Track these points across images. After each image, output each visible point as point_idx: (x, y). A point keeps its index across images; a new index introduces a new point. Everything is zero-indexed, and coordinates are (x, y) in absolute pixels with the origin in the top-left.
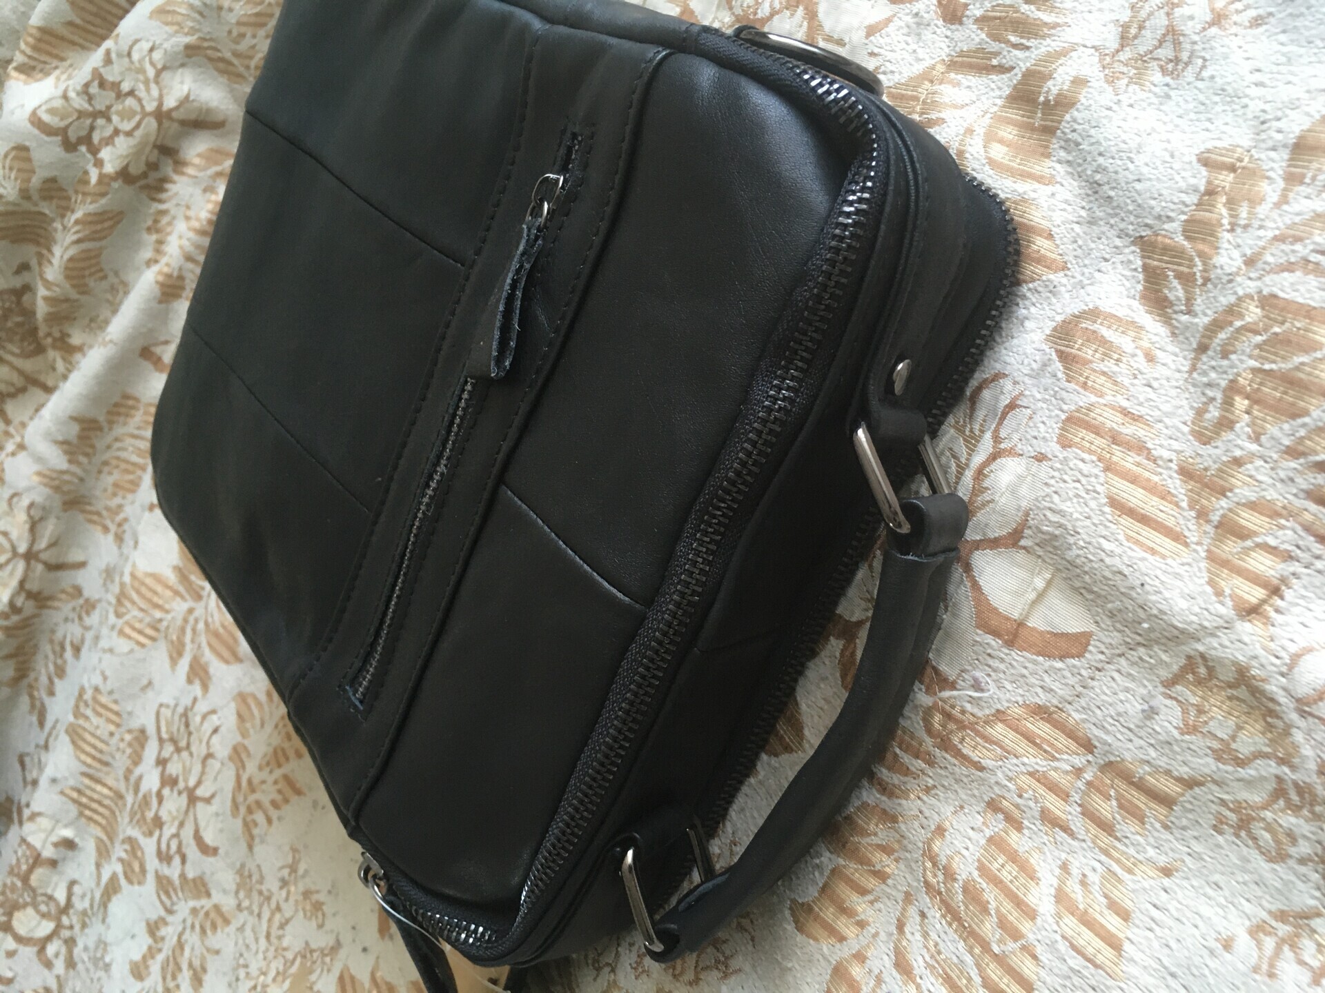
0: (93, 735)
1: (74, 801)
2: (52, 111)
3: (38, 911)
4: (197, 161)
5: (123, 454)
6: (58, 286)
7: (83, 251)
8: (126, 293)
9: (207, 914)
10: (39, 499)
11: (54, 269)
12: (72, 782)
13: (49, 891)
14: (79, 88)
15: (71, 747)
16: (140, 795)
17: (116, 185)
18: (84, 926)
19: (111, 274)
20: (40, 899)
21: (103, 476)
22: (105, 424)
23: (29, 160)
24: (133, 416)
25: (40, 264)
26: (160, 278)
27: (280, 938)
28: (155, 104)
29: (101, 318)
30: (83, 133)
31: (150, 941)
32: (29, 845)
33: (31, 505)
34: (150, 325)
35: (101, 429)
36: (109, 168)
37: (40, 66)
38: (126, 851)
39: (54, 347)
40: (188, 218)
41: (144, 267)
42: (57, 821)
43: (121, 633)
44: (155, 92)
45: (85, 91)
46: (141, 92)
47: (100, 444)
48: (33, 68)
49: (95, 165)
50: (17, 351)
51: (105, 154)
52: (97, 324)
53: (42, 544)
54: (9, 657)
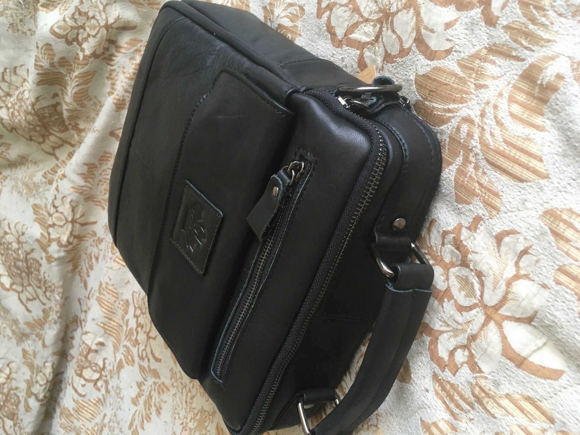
0: (107, 302)
1: (103, 327)
2: (59, 27)
4: (125, 46)
6: (71, 104)
7: (81, 89)
8: (101, 106)
9: (160, 386)
10: (74, 198)
12: (101, 320)
13: (96, 362)
14: (70, 16)
15: (98, 305)
16: (129, 328)
17: (91, 60)
20: (92, 365)
21: (99, 186)
22: (99, 166)
23: (52, 50)
24: (110, 161)
25: (63, 95)
26: (115, 101)
27: (191, 403)
28: (104, 22)
29: (91, 117)
30: (75, 36)
31: (138, 390)
32: (86, 344)
33: (71, 201)
35: (97, 167)
36: (87, 53)
37: (52, 3)
38: (125, 351)
39: (73, 129)
40: (124, 73)
41: (107, 95)
42: (96, 335)
43: (115, 260)
44: (104, 17)
45: (73, 17)
46: (98, 17)
47: (97, 173)
48: (49, 5)
49: (81, 51)
50: (57, 130)
51: (85, 45)
54: (70, 261)
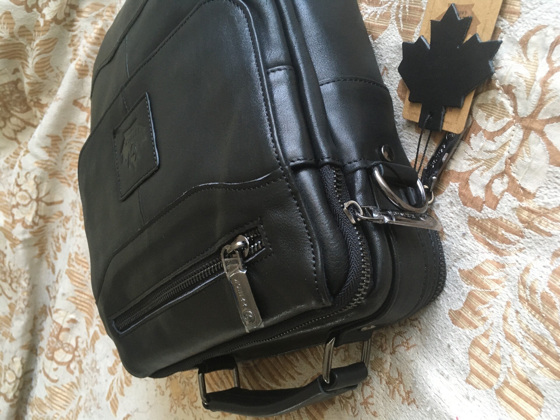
3: (65, 351)
5: (72, 151)
11: (30, 70)
18: (85, 355)
19: (55, 68)
34: (76, 90)
52: (52, 93)
53: (43, 194)
